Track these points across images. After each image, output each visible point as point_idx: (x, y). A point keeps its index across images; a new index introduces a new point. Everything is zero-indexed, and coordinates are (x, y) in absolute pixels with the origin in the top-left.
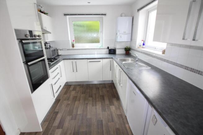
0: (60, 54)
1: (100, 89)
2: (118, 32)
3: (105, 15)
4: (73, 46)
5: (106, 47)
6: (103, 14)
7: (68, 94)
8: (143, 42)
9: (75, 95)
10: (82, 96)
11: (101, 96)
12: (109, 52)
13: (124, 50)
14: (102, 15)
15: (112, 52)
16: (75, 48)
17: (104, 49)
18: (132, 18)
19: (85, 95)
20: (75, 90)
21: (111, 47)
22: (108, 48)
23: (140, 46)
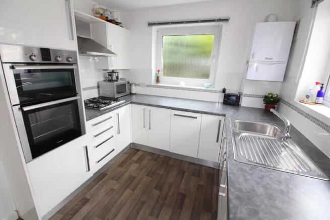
0: (134, 92)
1: (186, 175)
2: (251, 57)
3: (227, 20)
4: (158, 81)
5: (221, 89)
6: (222, 18)
7: (125, 166)
8: (319, 89)
9: (134, 175)
10: (144, 180)
11: (181, 194)
12: (224, 100)
13: (262, 100)
14: (220, 20)
15: (231, 100)
16: (160, 84)
17: (215, 92)
18: (294, 23)
19: (151, 179)
20: (139, 164)
21: (232, 89)
22: (224, 91)
23: (308, 97)
